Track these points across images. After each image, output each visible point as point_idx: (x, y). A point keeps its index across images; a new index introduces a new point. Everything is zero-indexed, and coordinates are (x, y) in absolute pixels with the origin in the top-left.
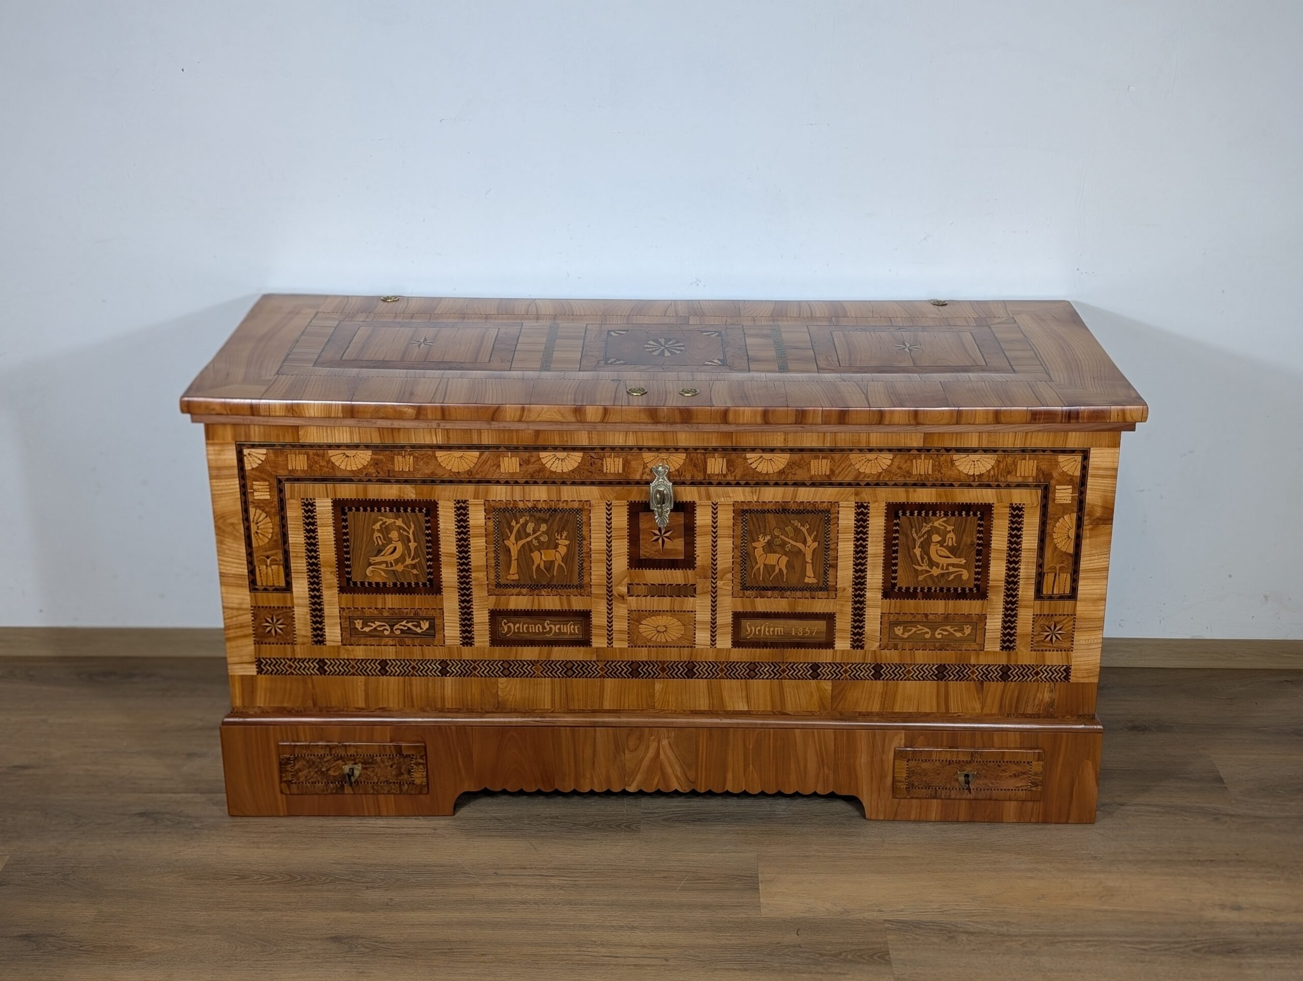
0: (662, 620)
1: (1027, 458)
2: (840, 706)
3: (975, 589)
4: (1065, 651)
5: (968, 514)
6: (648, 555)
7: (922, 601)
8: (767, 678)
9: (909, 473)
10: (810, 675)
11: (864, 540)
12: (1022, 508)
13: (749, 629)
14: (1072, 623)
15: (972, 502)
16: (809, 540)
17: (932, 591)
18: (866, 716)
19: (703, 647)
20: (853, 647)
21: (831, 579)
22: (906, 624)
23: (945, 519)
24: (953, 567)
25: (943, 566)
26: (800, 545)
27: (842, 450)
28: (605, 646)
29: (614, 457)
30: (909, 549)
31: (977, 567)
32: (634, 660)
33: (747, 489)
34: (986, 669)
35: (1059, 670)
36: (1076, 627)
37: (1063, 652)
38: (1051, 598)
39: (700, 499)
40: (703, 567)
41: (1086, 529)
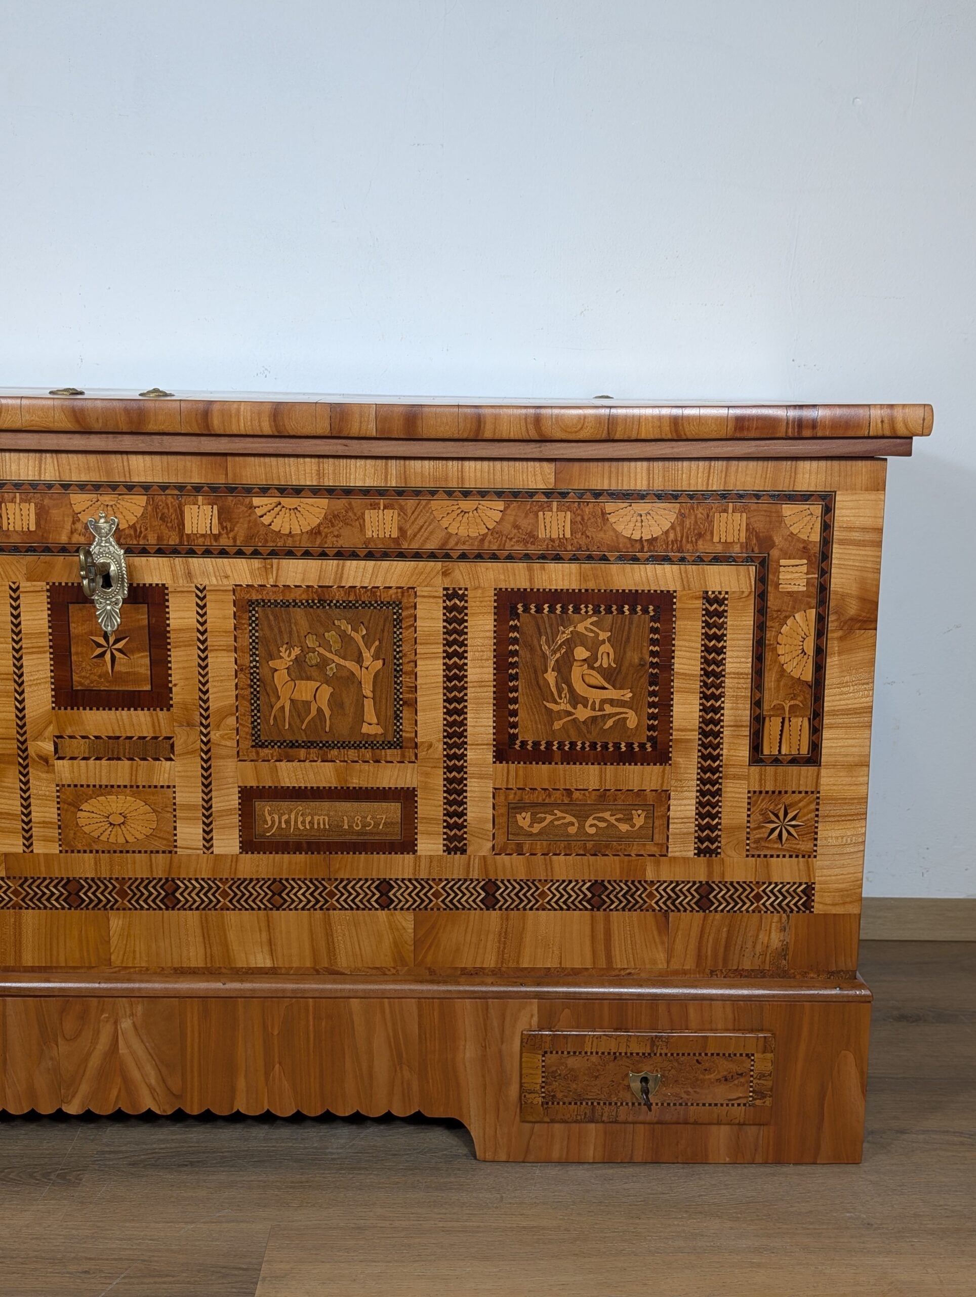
0: (116, 804)
1: (730, 511)
2: (429, 958)
3: (648, 745)
4: (803, 856)
5: (633, 611)
6: (87, 682)
7: (560, 767)
8: (303, 909)
9: (532, 537)
10: (376, 901)
11: (462, 656)
12: (725, 599)
13: (269, 818)
14: (813, 806)
15: (640, 589)
16: (367, 655)
17: (578, 748)
18: (475, 974)
19: (189, 852)
20: (448, 850)
21: (406, 725)
22: (536, 808)
23: (595, 619)
24: (612, 706)
25: (594, 702)
26: (351, 665)
27: (417, 493)
28: (20, 849)
29: (22, 501)
30: (537, 672)
31: (652, 705)
32: (71, 876)
33: (256, 563)
34: (673, 890)
35: (795, 891)
36: (820, 813)
37: (801, 859)
38: (776, 761)
39: (174, 577)
40: (185, 707)
41: (832, 639)
